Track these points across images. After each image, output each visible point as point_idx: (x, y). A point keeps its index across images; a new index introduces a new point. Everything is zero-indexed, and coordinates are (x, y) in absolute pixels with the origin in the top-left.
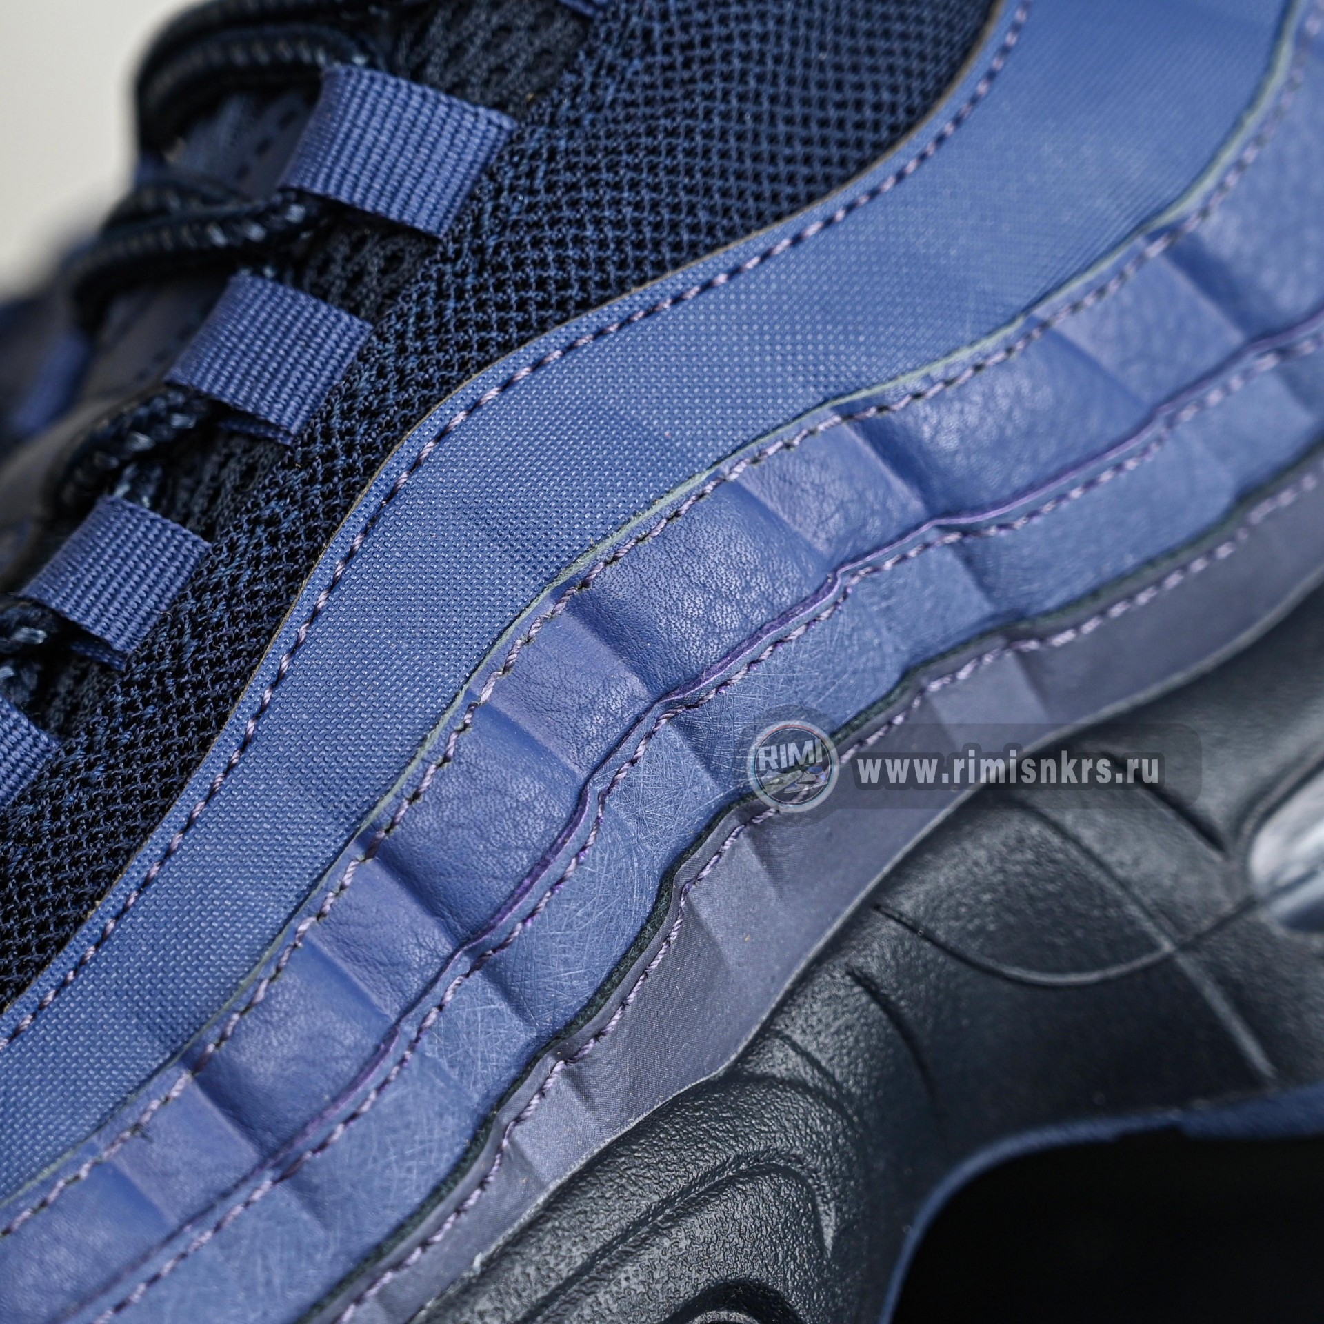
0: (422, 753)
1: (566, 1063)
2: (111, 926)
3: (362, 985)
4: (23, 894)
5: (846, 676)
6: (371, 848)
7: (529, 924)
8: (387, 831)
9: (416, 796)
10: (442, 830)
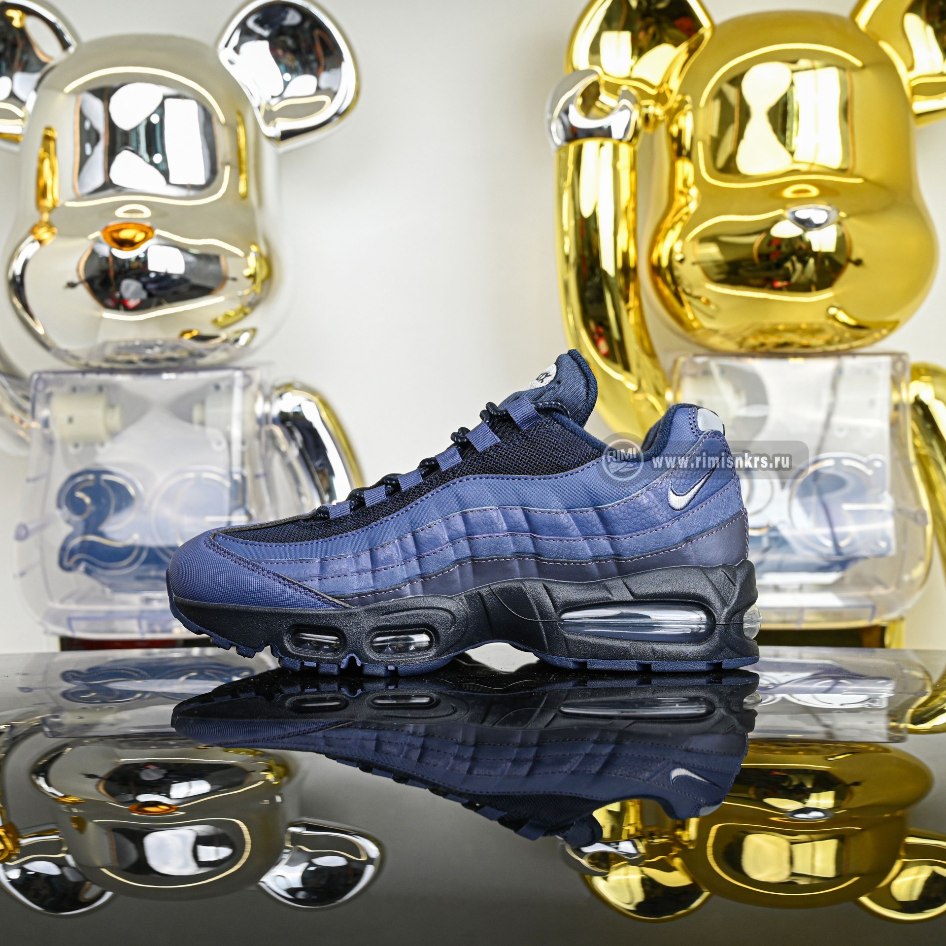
0: (427, 525)
3: (400, 553)
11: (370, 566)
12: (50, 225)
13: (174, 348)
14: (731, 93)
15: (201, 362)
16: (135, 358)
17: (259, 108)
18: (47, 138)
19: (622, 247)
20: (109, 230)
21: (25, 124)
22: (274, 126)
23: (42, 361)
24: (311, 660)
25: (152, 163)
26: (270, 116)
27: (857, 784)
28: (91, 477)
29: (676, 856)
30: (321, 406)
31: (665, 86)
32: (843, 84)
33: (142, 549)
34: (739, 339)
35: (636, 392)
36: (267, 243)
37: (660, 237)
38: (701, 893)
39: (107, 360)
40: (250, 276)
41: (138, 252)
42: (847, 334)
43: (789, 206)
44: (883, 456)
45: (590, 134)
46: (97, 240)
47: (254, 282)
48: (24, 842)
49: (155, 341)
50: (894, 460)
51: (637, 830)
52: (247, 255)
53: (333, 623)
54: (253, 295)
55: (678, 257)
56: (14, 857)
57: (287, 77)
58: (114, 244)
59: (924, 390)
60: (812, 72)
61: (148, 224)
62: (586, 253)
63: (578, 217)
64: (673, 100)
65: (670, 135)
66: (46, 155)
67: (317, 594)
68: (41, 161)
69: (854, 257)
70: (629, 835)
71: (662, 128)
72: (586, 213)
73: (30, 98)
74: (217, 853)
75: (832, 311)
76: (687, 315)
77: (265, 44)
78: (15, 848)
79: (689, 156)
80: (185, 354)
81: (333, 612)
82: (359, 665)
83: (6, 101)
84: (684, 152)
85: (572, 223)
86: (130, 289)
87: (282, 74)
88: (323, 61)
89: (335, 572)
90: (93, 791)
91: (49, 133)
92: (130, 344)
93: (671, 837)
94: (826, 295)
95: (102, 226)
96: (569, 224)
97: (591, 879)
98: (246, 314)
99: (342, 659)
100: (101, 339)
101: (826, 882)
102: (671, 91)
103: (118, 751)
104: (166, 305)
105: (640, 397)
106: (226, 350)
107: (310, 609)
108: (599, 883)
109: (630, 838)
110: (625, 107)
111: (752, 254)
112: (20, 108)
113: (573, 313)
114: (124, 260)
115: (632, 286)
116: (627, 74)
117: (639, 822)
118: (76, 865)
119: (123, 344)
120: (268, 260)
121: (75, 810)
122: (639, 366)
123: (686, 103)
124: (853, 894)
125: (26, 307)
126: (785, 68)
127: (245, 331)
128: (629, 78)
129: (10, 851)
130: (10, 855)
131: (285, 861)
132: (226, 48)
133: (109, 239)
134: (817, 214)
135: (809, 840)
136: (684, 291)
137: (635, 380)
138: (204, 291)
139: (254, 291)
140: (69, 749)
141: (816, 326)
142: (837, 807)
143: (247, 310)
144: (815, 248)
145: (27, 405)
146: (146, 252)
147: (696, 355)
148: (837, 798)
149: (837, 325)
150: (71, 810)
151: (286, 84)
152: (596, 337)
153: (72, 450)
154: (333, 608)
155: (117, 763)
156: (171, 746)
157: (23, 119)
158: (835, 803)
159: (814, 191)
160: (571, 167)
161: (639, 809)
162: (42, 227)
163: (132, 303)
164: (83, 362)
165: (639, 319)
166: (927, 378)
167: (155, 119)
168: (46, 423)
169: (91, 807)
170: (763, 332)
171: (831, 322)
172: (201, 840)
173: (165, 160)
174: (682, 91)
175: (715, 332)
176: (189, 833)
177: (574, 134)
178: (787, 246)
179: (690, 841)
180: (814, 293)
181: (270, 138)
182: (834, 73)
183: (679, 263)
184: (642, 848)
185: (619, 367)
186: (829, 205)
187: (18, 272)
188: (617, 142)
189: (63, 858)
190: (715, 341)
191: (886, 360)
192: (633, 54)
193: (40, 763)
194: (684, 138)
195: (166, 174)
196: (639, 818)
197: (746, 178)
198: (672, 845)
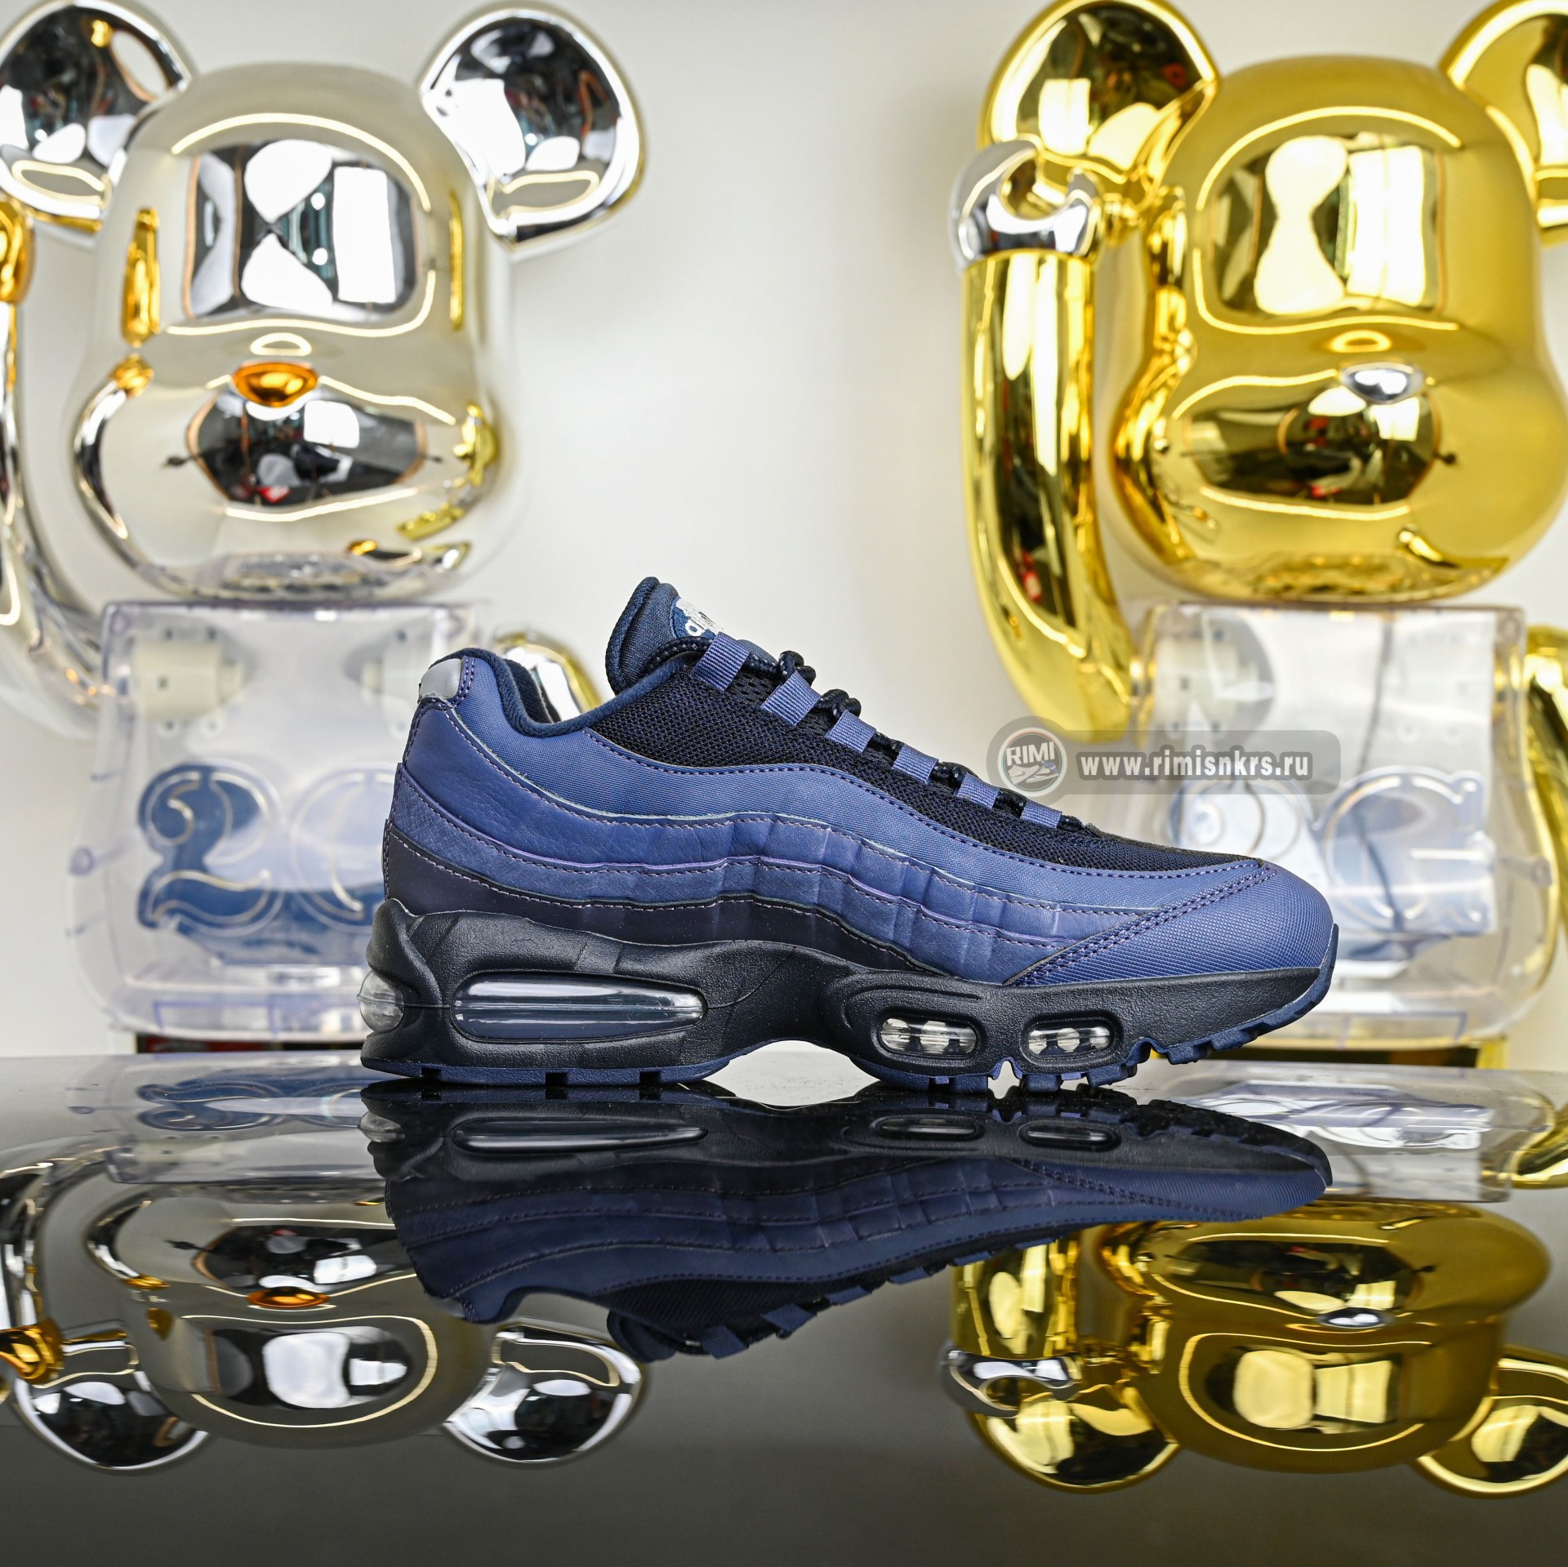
12: (143, 365)
13: (337, 569)
14: (1248, 185)
15: (381, 593)
16: (272, 582)
17: (485, 187)
18: (142, 227)
19: (1069, 427)
20: (245, 373)
21: (106, 205)
22: (507, 219)
23: (122, 584)
25: (310, 265)
26: (501, 203)
27: (1429, 1269)
28: (194, 776)
29: (1127, 1385)
30: (570, 671)
31: (1141, 171)
32: (1430, 174)
33: (273, 895)
34: (1251, 578)
35: (1083, 660)
36: (495, 405)
37: (1129, 412)
38: (1164, 1445)
39: (226, 586)
40: (465, 457)
41: (288, 411)
42: (1427, 575)
43: (1344, 364)
44: (1479, 773)
45: (1021, 242)
46: (225, 390)
47: (472, 467)
48: (70, 1350)
49: (307, 555)
50: (1496, 780)
51: (1068, 1342)
52: (461, 421)
54: (468, 487)
55: (1159, 444)
56: (54, 1376)
57: (532, 138)
58: (252, 396)
59: (1545, 670)
60: (1379, 152)
61: (307, 365)
62: (1011, 436)
63: (1000, 379)
64: (1154, 194)
65: (1148, 249)
66: (140, 254)
68: (132, 264)
69: (1444, 450)
70: (1055, 1351)
71: (1135, 239)
72: (1013, 372)
73: (117, 162)
74: (381, 1372)
75: (1406, 537)
76: (1168, 536)
77: (498, 85)
78: (57, 1360)
79: (1179, 284)
80: (355, 580)
83: (75, 164)
84: (1171, 279)
85: (990, 387)
86: (275, 470)
87: (524, 135)
88: (590, 117)
90: (186, 1268)
91: (146, 219)
92: (266, 560)
93: (1121, 1355)
94: (1398, 510)
95: (234, 368)
96: (984, 388)
97: (985, 1424)
98: (455, 519)
100: (218, 551)
101: (1370, 1430)
102: (1151, 180)
103: (227, 1205)
104: (330, 499)
105: (1088, 668)
106: (422, 575)
108: (998, 1428)
109: (1057, 1356)
110: (1079, 202)
111: (1275, 441)
112: (99, 177)
113: (986, 531)
114: (265, 423)
115: (1083, 489)
116: (1080, 150)
117: (1072, 1329)
118: (150, 1387)
119: (254, 560)
120: (494, 431)
121: (154, 1299)
122: (1089, 618)
123: (1176, 198)
124: (1408, 1452)
125: (100, 494)
126: (1337, 146)
127: (450, 547)
128: (1084, 156)
129: (49, 1365)
130: (49, 1371)
131: (489, 1388)
132: (433, 90)
133: (245, 388)
134: (1389, 379)
135: (1344, 1362)
136: (1166, 498)
137: (1082, 640)
138: (388, 477)
139: (469, 482)
140: (147, 1203)
141: (1377, 561)
142: (1397, 1308)
143: (457, 512)
144: (1385, 434)
145: (95, 658)
146: (302, 411)
147: (1183, 603)
148: (1399, 1292)
149: (1410, 559)
150: (148, 1299)
151: (529, 150)
152: (1023, 570)
153: (162, 732)
155: (226, 1225)
156: (313, 1200)
157: (102, 195)
158: (1395, 1302)
159: (1383, 343)
160: (990, 295)
161: (1073, 1309)
162: (129, 368)
163: (276, 493)
164: (190, 587)
165: (1092, 544)
166: (1551, 651)
167: (318, 202)
168: (123, 687)
169: (182, 1295)
170: (1289, 568)
171: (1400, 553)
172: (357, 1351)
173: (332, 261)
174: (1170, 180)
175: (1215, 565)
176: (337, 1339)
177: (994, 243)
178: (1337, 430)
179: (1152, 1362)
180: (1377, 507)
181: (500, 237)
182: (1414, 155)
183: (1160, 454)
184: (1075, 1372)
185: (1059, 621)
186: (1409, 363)
187: (90, 440)
188: (1064, 257)
189: (131, 1376)
190: (1213, 581)
191: (1490, 618)
192: (1091, 118)
193: (102, 1223)
194: (1172, 256)
195: (332, 284)
196: (1072, 1321)
197: (1270, 319)
198: (1123, 1366)
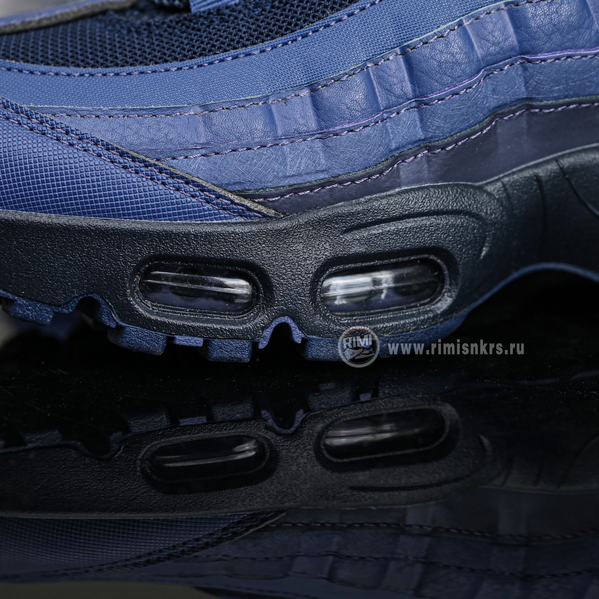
0: (436, 31)
1: (428, 152)
2: (311, 33)
3: (378, 93)
4: (290, 11)
5: (586, 81)
6: (404, 53)
7: (440, 102)
8: (411, 49)
9: (426, 43)
10: (428, 58)
11: (313, 125)
24: (193, 332)
53: (240, 254)
67: (203, 189)
81: (238, 229)
82: (299, 341)
89: (239, 139)
99: (263, 329)
107: (188, 221)
154: (242, 220)
